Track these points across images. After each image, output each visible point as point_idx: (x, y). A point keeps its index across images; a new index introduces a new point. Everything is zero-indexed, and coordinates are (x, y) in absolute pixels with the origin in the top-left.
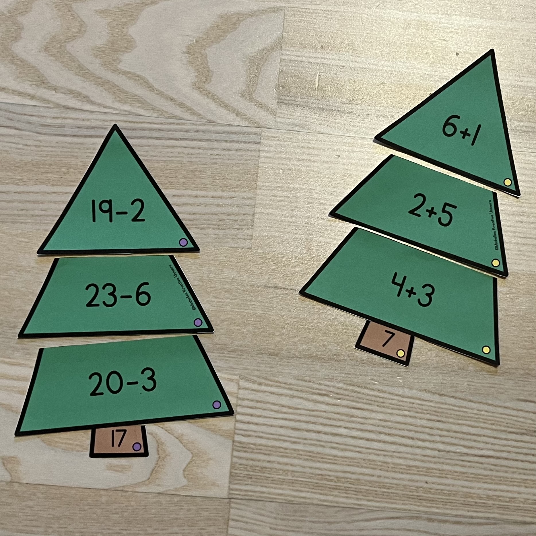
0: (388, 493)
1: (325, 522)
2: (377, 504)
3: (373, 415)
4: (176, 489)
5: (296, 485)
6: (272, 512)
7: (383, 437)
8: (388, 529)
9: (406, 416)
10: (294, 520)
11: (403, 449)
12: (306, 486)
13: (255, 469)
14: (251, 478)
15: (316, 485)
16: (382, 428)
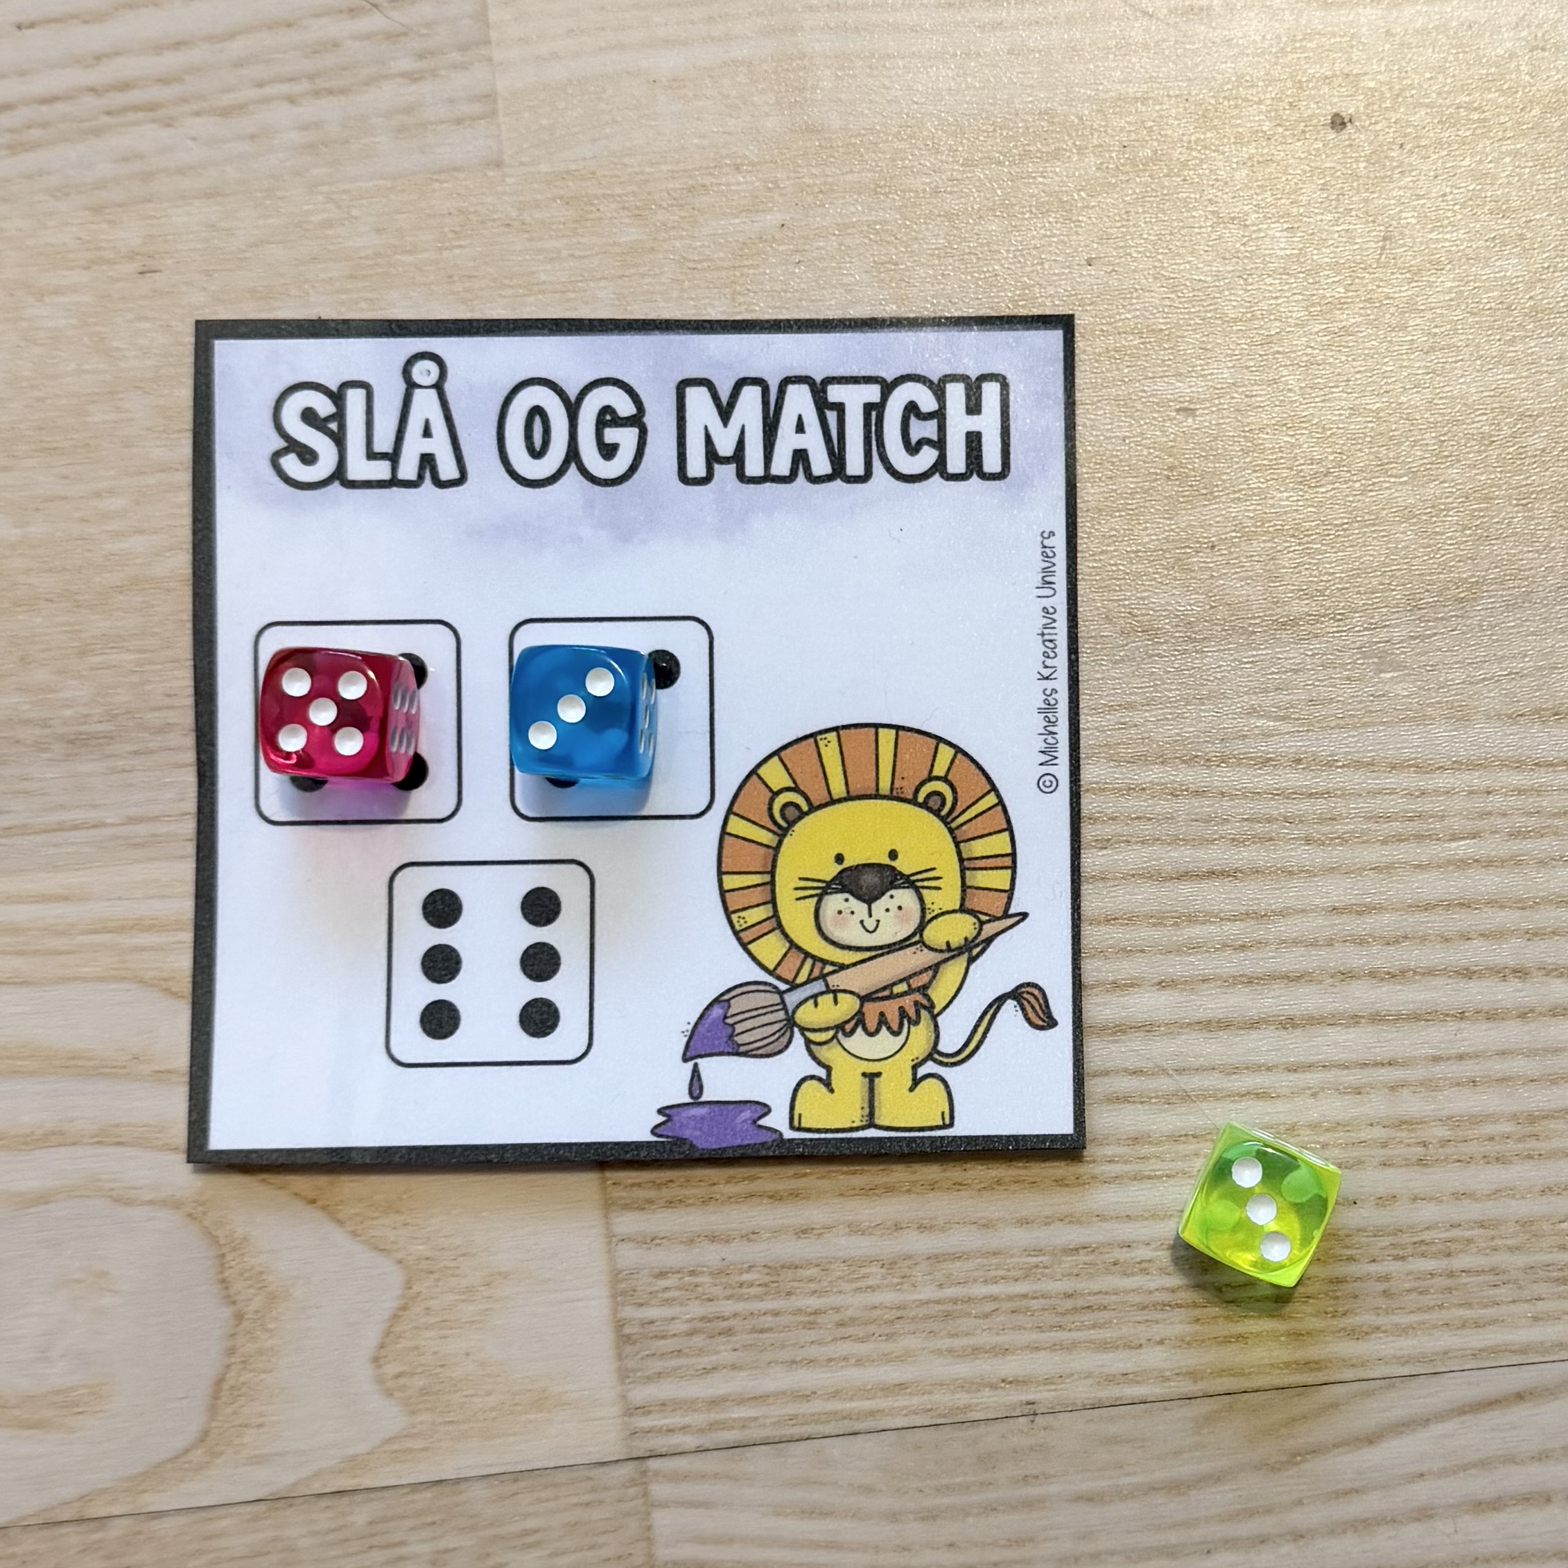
0: (1451, 1274)
1: (1153, 1488)
2: (1407, 1345)
3: (1292, 893)
4: (354, 1463)
5: (965, 1324)
6: (869, 1490)
7: (1363, 995)
8: (1484, 1464)
9: (1462, 864)
10: (990, 1509)
11: (1477, 1036)
12: (1021, 1319)
13: (741, 1285)
14: (728, 1332)
15: (1069, 1304)
16: (1350, 949)
